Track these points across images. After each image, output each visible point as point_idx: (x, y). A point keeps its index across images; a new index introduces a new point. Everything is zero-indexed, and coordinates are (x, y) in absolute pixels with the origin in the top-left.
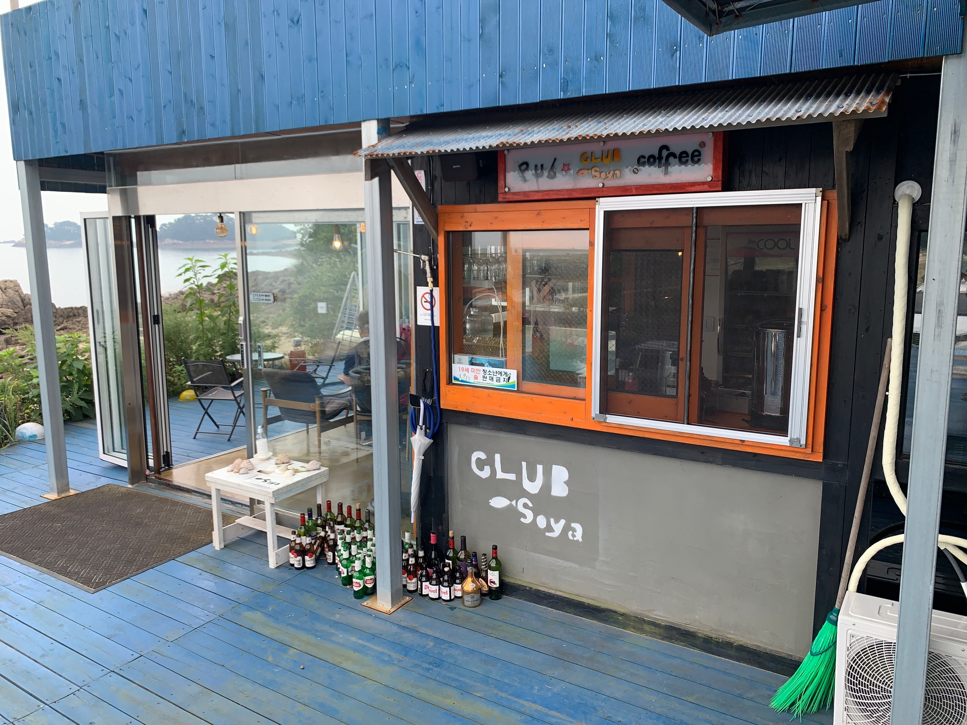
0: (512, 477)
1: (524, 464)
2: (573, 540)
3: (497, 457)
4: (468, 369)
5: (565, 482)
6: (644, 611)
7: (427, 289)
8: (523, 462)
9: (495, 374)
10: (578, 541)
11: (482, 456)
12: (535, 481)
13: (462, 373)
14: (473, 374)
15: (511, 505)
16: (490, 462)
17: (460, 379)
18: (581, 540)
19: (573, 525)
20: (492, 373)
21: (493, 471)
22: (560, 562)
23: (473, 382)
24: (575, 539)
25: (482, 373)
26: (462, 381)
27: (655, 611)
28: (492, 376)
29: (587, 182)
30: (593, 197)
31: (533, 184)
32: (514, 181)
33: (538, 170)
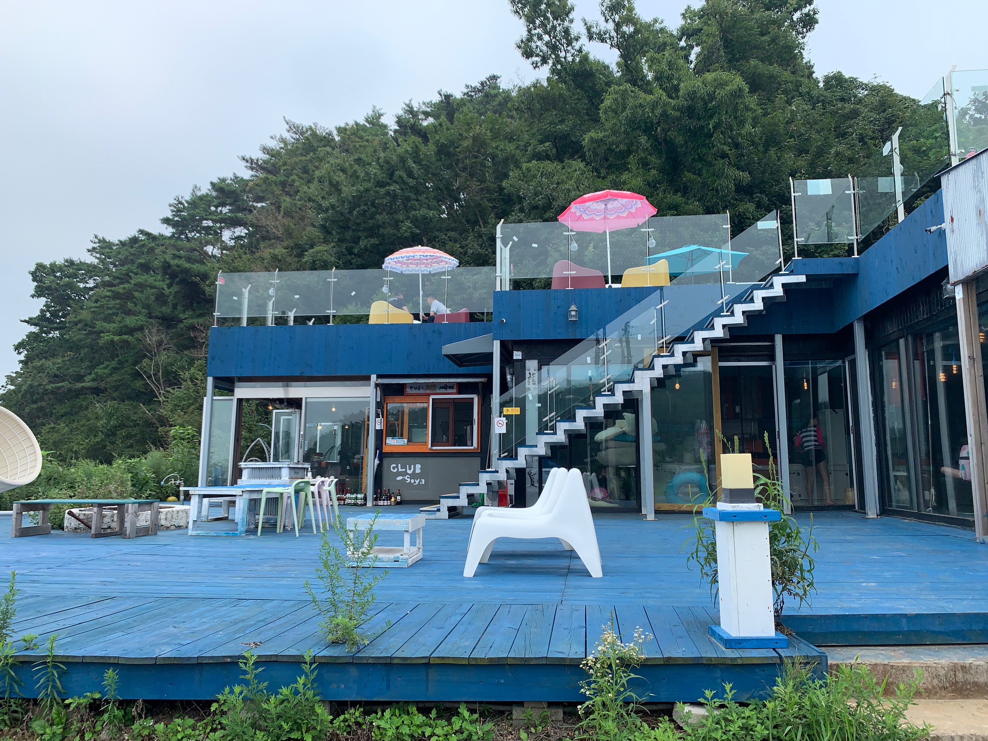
0: (404, 470)
1: (408, 466)
3: (399, 465)
4: (391, 441)
5: (420, 469)
9: (400, 441)
11: (395, 465)
12: (411, 470)
15: (403, 478)
16: (397, 467)
17: (389, 444)
18: (424, 484)
19: (422, 480)
21: (398, 469)
23: (393, 444)
29: (428, 392)
30: (429, 395)
31: (414, 391)
32: (408, 391)
33: (415, 388)
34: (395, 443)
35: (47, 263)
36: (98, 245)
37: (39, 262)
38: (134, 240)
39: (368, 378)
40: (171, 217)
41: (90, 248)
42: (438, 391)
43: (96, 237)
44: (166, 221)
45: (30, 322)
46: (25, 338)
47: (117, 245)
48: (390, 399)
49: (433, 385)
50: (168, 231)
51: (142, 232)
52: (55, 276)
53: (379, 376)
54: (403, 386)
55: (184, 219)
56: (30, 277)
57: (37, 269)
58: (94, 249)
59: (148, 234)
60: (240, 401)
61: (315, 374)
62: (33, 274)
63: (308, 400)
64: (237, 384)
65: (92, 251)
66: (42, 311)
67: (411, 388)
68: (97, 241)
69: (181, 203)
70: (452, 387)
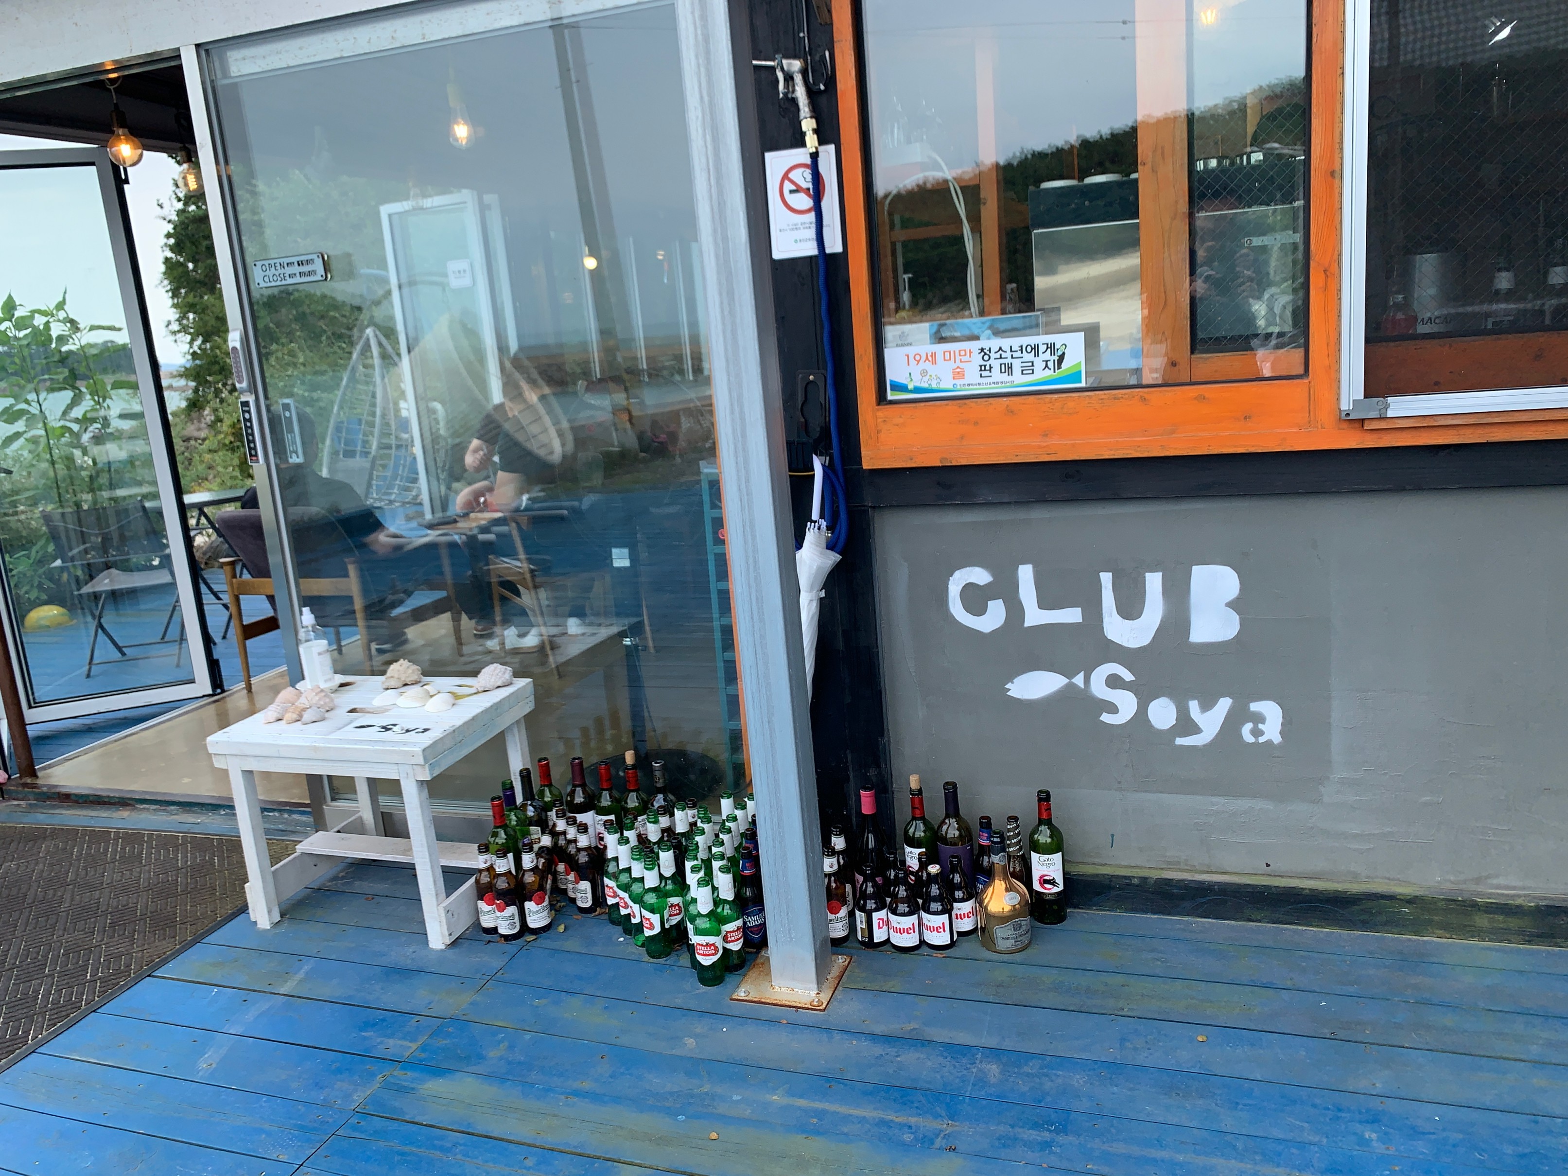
0: (1072, 615)
1: (1106, 578)
2: (1256, 745)
3: (1026, 574)
4: (934, 355)
5: (1230, 605)
6: (1465, 882)
7: (801, 155)
8: (1101, 574)
9: (1018, 354)
10: (1269, 743)
11: (980, 576)
12: (1139, 616)
13: (916, 369)
14: (951, 365)
15: (1071, 687)
16: (1004, 588)
17: (911, 387)
18: (1277, 739)
19: (1254, 707)
20: (1009, 354)
21: (1015, 610)
22: (1219, 802)
23: (951, 387)
24: (1262, 740)
25: (977, 359)
26: (917, 390)
27: (1497, 876)
28: (1009, 360)
34: (972, 379)
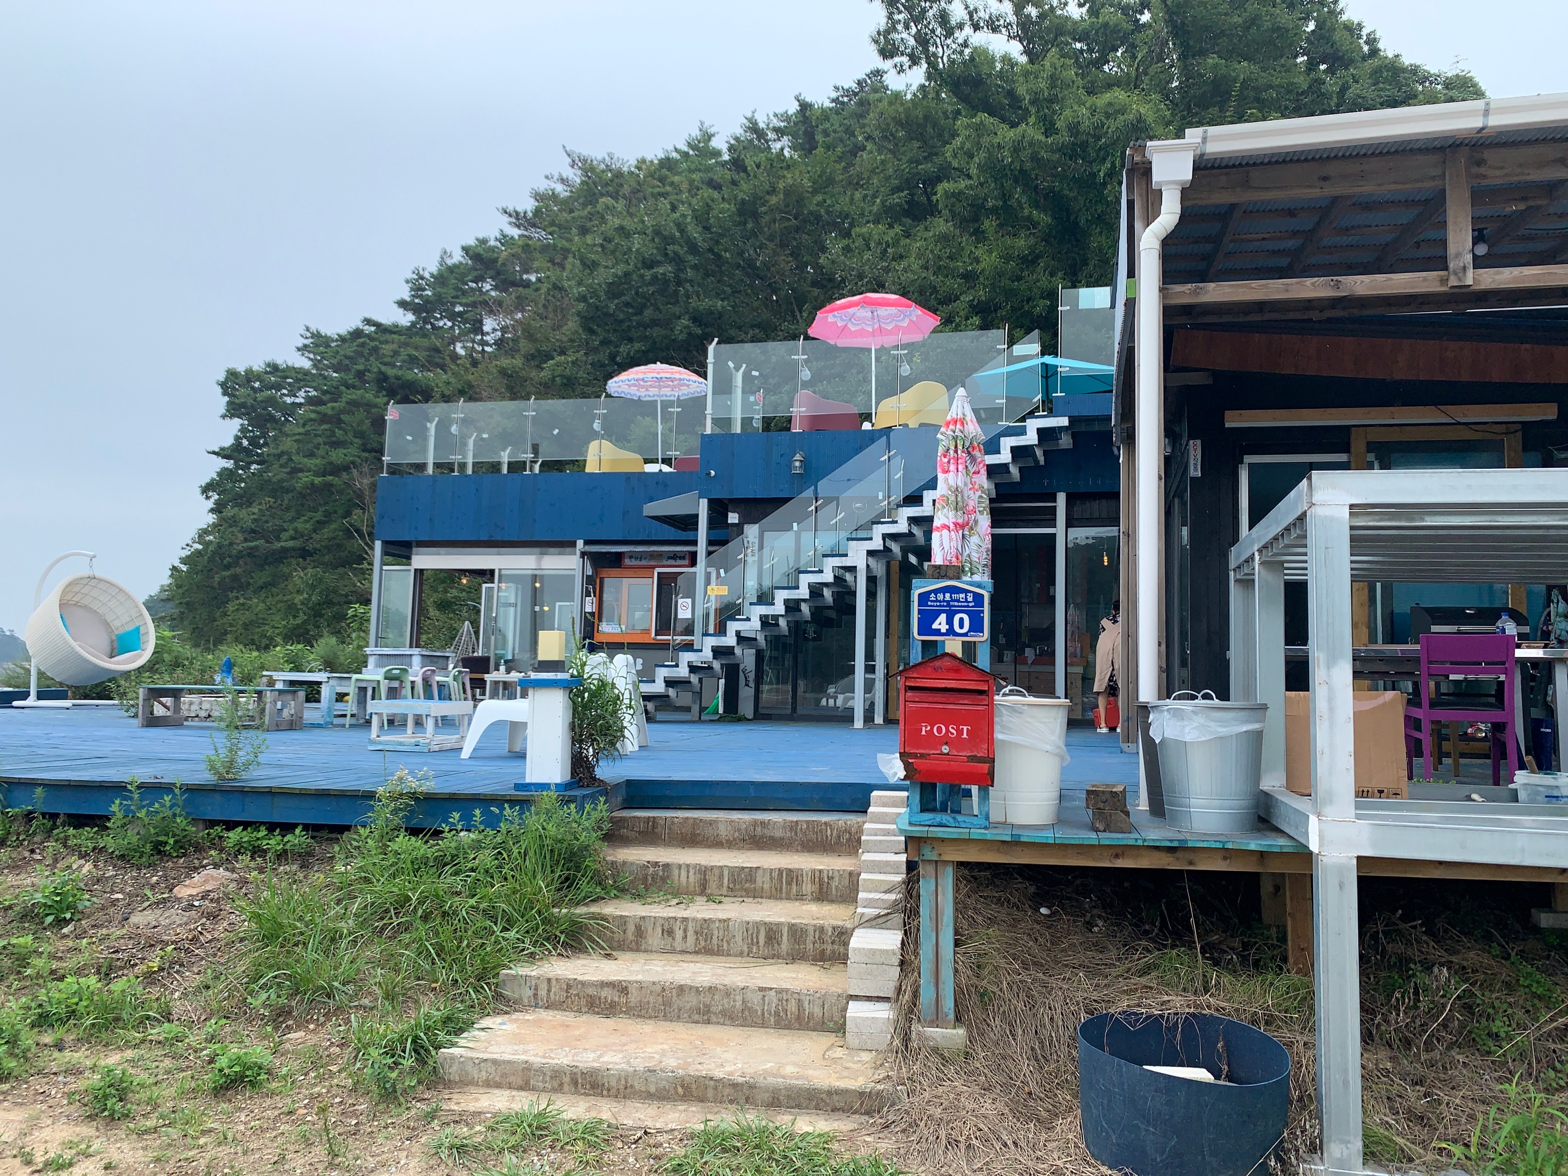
29: (652, 563)
30: (654, 567)
31: (634, 562)
32: (627, 562)
33: (636, 558)
34: (611, 631)
35: (241, 369)
36: (311, 340)
37: (230, 367)
38: (357, 334)
39: (573, 544)
40: (408, 299)
41: (300, 345)
42: (665, 563)
43: (308, 330)
44: (402, 304)
45: (222, 453)
46: (215, 476)
47: (337, 340)
48: (605, 572)
49: (660, 555)
50: (406, 319)
51: (368, 322)
52: (253, 388)
53: (587, 542)
54: (619, 556)
55: (427, 300)
56: (219, 390)
57: (227, 378)
58: (306, 346)
59: (377, 325)
60: (419, 573)
61: (506, 538)
62: (223, 385)
63: (503, 572)
64: (414, 549)
65: (303, 349)
66: (237, 438)
67: (631, 557)
68: (309, 335)
69: (422, 278)
70: (683, 558)
